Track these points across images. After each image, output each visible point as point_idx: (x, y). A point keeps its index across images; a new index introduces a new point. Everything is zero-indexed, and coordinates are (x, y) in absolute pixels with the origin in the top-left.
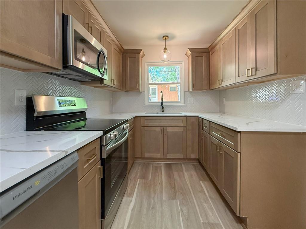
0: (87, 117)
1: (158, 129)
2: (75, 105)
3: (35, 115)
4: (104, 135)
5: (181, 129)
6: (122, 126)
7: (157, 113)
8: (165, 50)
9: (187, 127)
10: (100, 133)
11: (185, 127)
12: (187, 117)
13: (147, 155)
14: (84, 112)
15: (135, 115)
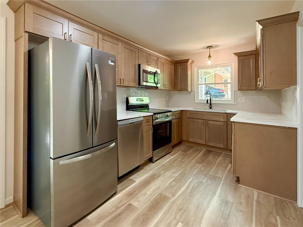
0: (149, 108)
1: (200, 121)
2: (143, 101)
3: (129, 105)
4: (154, 115)
5: (222, 124)
6: (167, 113)
7: (205, 109)
8: (209, 58)
9: (227, 122)
10: (152, 114)
11: (226, 122)
12: (227, 114)
13: (191, 140)
14: (148, 104)
15: (181, 109)
